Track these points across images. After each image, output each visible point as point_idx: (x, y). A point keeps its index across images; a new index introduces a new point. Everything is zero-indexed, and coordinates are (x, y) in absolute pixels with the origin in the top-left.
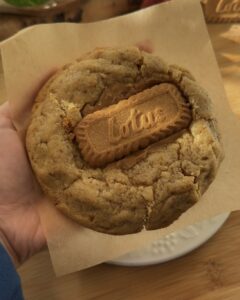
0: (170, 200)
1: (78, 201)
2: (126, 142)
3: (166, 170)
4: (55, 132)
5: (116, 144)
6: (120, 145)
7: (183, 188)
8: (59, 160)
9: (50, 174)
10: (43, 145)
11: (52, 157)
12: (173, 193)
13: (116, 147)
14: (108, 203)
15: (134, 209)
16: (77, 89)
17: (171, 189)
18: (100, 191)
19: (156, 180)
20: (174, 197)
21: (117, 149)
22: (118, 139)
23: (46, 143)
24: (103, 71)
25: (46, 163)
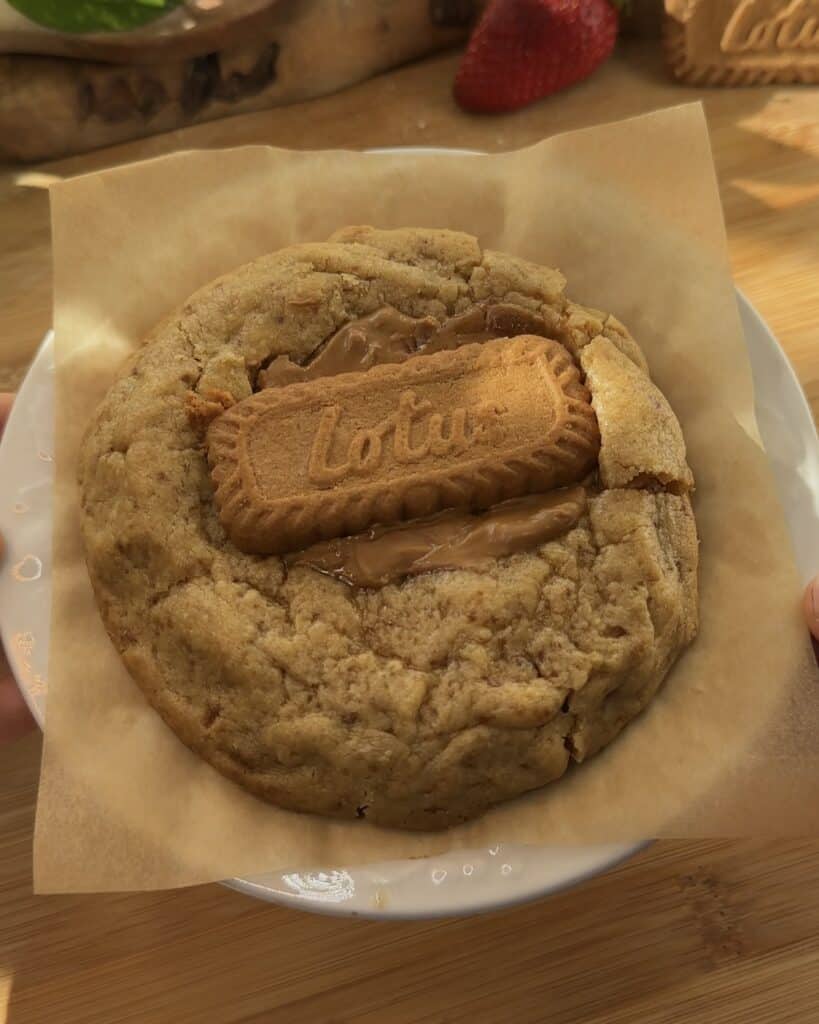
0: (468, 737)
1: (185, 643)
2: (357, 487)
3: (483, 642)
4: (156, 420)
5: (326, 485)
6: (340, 492)
7: (520, 713)
8: (151, 502)
9: (120, 547)
10: (116, 458)
11: (132, 493)
12: (484, 720)
13: (327, 494)
14: (276, 673)
15: (350, 720)
16: (256, 307)
17: (481, 704)
18: (261, 627)
19: (440, 663)
20: (484, 732)
21: (328, 503)
22: (337, 470)
23: (124, 451)
24: (354, 269)
25: (114, 513)
